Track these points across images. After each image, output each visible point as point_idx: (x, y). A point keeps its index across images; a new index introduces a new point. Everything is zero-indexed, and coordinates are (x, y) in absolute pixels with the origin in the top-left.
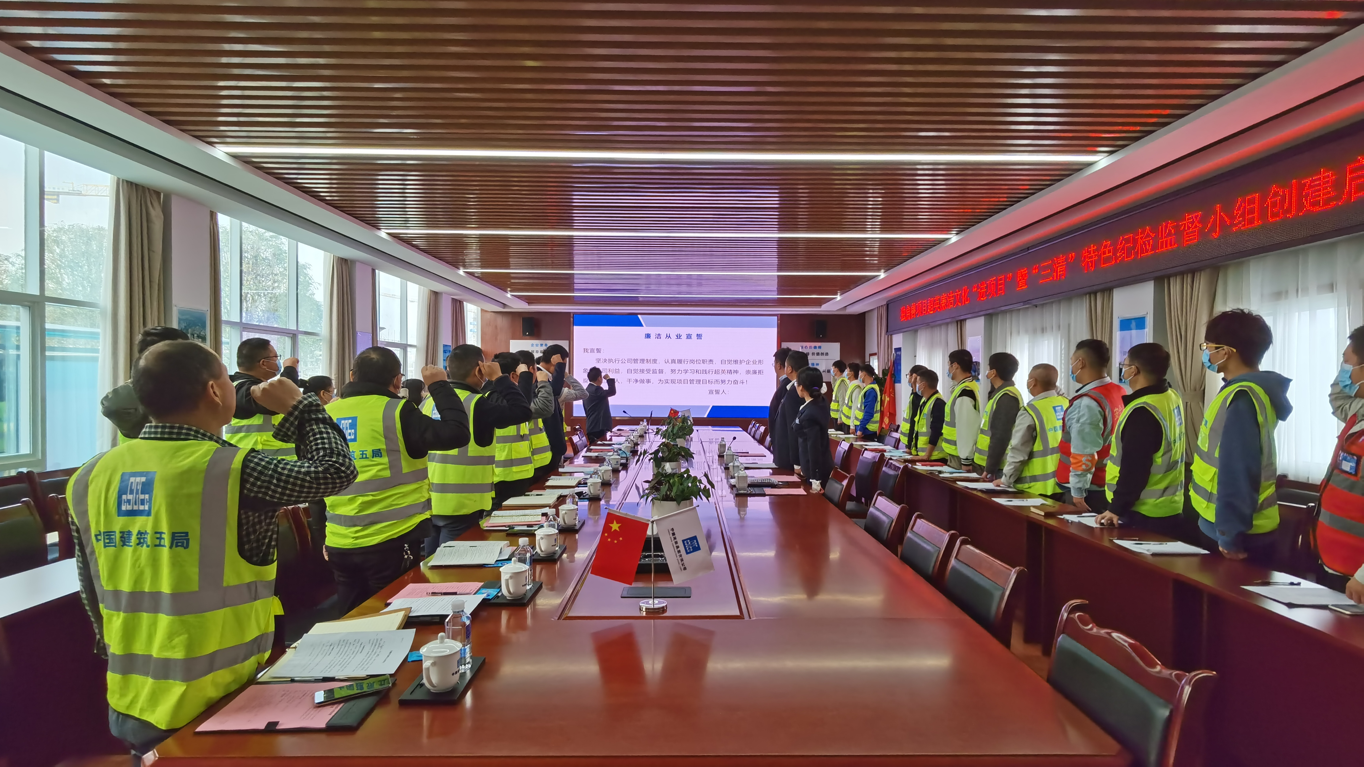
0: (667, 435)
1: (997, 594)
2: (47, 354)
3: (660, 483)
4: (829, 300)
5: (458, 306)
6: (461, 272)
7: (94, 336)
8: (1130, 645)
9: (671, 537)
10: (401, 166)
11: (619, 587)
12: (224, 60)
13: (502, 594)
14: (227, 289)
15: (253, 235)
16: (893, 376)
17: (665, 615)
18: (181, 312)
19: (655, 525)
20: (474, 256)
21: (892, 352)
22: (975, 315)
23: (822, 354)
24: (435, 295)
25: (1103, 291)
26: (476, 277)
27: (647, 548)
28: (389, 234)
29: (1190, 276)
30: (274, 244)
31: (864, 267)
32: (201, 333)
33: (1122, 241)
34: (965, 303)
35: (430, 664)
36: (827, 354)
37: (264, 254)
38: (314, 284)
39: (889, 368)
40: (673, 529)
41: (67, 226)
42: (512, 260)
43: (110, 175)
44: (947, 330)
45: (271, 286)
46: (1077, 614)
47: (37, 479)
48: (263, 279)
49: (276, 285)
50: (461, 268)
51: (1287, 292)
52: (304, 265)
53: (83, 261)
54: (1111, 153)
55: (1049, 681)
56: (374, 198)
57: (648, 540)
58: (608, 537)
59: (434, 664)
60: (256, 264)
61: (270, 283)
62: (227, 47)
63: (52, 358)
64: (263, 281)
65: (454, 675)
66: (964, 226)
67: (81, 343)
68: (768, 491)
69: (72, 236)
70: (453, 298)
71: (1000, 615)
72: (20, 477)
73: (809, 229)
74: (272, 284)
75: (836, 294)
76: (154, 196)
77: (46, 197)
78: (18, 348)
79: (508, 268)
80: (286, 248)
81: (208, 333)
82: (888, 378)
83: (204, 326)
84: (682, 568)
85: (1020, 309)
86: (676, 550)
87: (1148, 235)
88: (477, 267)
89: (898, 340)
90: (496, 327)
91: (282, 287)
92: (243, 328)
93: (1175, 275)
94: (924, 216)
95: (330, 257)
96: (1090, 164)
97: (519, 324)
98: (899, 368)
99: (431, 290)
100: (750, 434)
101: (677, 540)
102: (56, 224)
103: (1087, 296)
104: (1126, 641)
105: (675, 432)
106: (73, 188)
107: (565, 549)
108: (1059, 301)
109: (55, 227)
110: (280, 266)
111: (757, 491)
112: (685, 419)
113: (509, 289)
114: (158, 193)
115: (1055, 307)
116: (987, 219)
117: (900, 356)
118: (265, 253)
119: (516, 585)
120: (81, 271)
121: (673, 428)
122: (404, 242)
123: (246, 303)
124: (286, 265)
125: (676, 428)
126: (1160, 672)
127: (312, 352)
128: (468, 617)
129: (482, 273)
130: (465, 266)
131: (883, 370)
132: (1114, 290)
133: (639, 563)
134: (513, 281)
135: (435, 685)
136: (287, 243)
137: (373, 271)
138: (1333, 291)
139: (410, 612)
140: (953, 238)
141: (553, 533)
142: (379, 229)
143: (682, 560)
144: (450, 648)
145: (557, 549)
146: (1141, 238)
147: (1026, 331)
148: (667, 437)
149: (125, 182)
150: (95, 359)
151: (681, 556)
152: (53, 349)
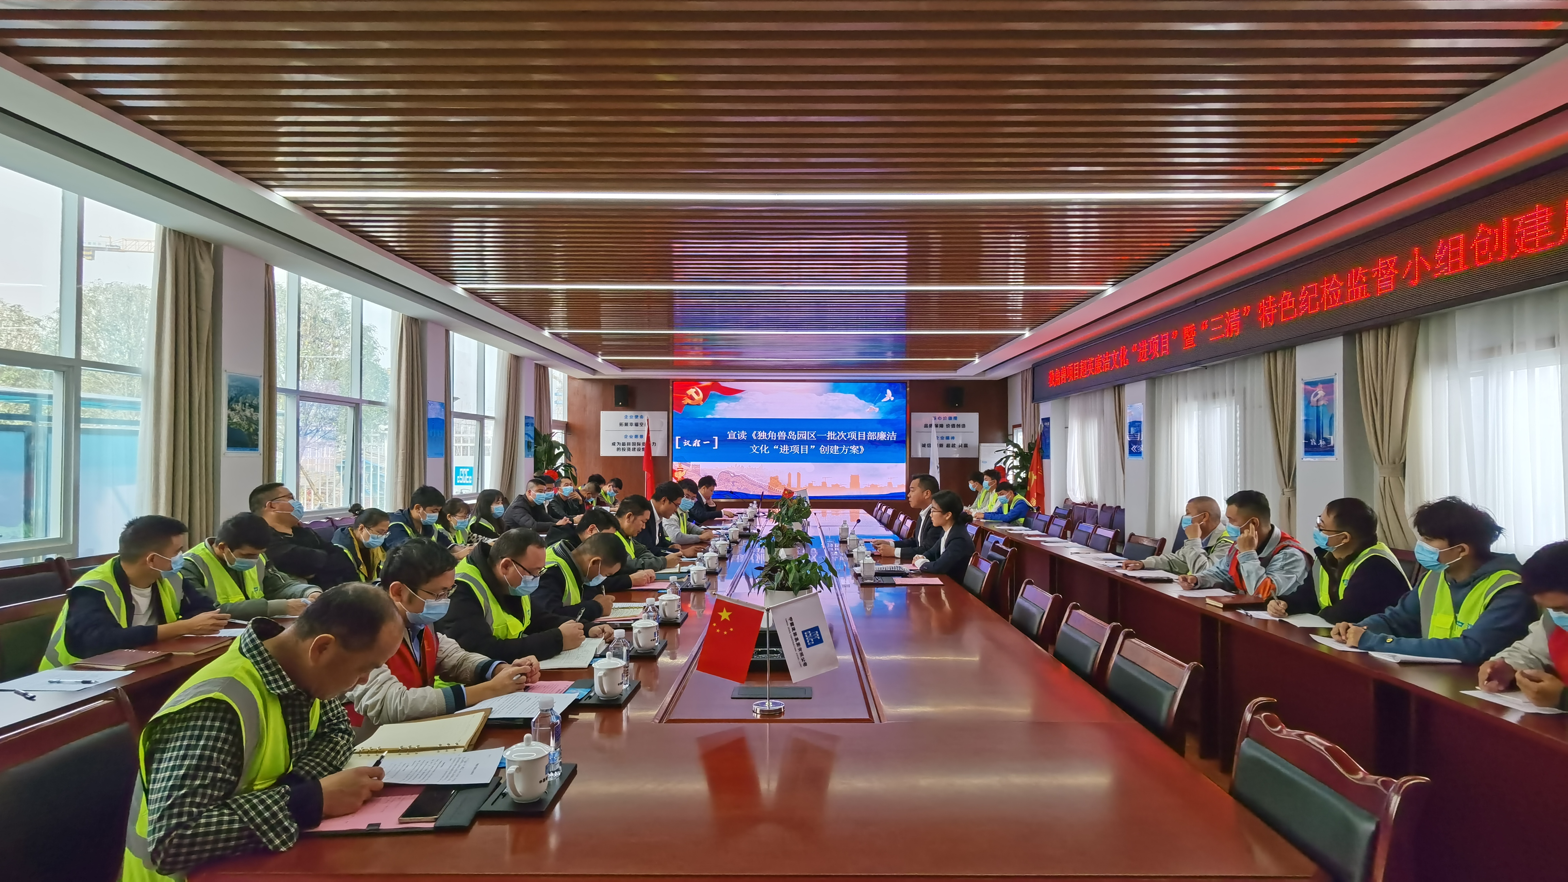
0: (781, 518)
1: (1168, 695)
2: (81, 427)
3: (774, 570)
4: (965, 364)
5: (542, 373)
6: (546, 333)
7: (133, 406)
8: (1327, 748)
9: (789, 628)
10: (479, 212)
11: (732, 686)
12: (284, 92)
13: (595, 693)
14: (281, 354)
15: (311, 294)
16: (1040, 450)
17: (782, 718)
18: (232, 378)
19: (770, 614)
20: (561, 315)
21: (1039, 423)
22: (1134, 378)
23: (959, 426)
24: (516, 359)
25: (1284, 348)
26: (563, 339)
27: (761, 642)
28: (465, 289)
29: (1385, 330)
30: (334, 303)
31: (1005, 324)
32: (254, 402)
33: (1305, 291)
34: (1123, 365)
35: (514, 770)
36: (964, 426)
37: (323, 315)
38: (379, 348)
39: (1036, 441)
40: (791, 618)
41: (104, 285)
42: (603, 320)
43: (155, 224)
44: (1103, 400)
45: (330, 351)
46: (1263, 715)
47: (67, 566)
48: (322, 343)
49: (337, 349)
50: (546, 328)
51: (1500, 347)
52: (368, 327)
53: (121, 324)
54: (1291, 189)
55: (1231, 793)
56: (449, 248)
57: (762, 634)
58: (716, 628)
59: (518, 770)
60: (314, 327)
61: (330, 348)
62: (287, 77)
63: (88, 431)
64: (322, 346)
65: (542, 783)
66: (1121, 276)
67: (121, 414)
68: (898, 580)
69: (110, 296)
70: (536, 364)
71: (1172, 720)
72: (49, 565)
73: (942, 281)
74: (332, 349)
75: (974, 356)
76: (204, 248)
77: (84, 253)
78: (50, 419)
79: (599, 328)
80: (349, 308)
81: (261, 401)
82: (1035, 453)
83: (256, 394)
84: (802, 663)
85: (1187, 372)
86: (795, 643)
87: (1335, 285)
88: (564, 327)
89: (1046, 409)
90: (585, 397)
91: (344, 352)
92: (300, 396)
93: (1368, 329)
94: (1075, 264)
95: (399, 316)
96: (1266, 202)
97: (612, 393)
98: (1047, 441)
99: (511, 354)
100: (875, 518)
101: (796, 631)
102: (93, 282)
103: (1266, 354)
104: (1321, 744)
105: (789, 515)
106: (111, 242)
107: (665, 645)
108: (1233, 362)
109: (92, 286)
110: (341, 329)
111: (886, 580)
112: (801, 501)
113: (600, 353)
114: (208, 244)
115: (1227, 369)
116: (1148, 267)
117: (1049, 428)
118: (324, 313)
119: (611, 683)
120: (118, 335)
121: (788, 509)
122: (482, 298)
123: (303, 370)
124: (347, 327)
125: (791, 510)
126: (1362, 779)
127: (376, 426)
128: (557, 718)
129: (569, 334)
130: (550, 327)
131: (1029, 444)
132: (1297, 348)
133: (752, 659)
134: (605, 343)
135: (521, 794)
136: (350, 303)
137: (447, 332)
138: (1554, 345)
139: (490, 713)
140: (1110, 290)
141: (652, 625)
142: (455, 284)
143: (802, 654)
144: (536, 751)
145: (657, 644)
146: (1327, 287)
147: (1196, 398)
148: (780, 520)
149: (172, 232)
150: (135, 433)
151: (800, 649)
152: (88, 421)
